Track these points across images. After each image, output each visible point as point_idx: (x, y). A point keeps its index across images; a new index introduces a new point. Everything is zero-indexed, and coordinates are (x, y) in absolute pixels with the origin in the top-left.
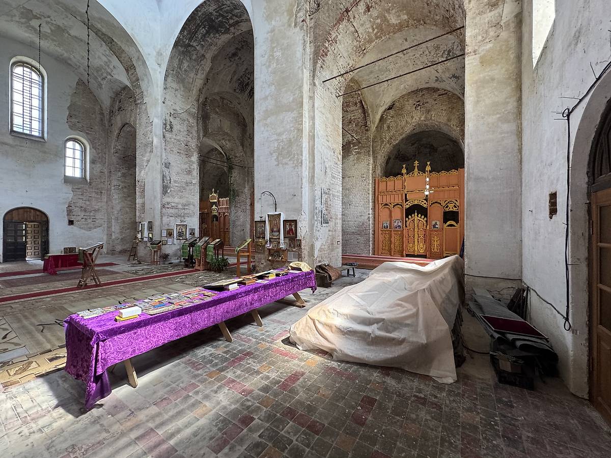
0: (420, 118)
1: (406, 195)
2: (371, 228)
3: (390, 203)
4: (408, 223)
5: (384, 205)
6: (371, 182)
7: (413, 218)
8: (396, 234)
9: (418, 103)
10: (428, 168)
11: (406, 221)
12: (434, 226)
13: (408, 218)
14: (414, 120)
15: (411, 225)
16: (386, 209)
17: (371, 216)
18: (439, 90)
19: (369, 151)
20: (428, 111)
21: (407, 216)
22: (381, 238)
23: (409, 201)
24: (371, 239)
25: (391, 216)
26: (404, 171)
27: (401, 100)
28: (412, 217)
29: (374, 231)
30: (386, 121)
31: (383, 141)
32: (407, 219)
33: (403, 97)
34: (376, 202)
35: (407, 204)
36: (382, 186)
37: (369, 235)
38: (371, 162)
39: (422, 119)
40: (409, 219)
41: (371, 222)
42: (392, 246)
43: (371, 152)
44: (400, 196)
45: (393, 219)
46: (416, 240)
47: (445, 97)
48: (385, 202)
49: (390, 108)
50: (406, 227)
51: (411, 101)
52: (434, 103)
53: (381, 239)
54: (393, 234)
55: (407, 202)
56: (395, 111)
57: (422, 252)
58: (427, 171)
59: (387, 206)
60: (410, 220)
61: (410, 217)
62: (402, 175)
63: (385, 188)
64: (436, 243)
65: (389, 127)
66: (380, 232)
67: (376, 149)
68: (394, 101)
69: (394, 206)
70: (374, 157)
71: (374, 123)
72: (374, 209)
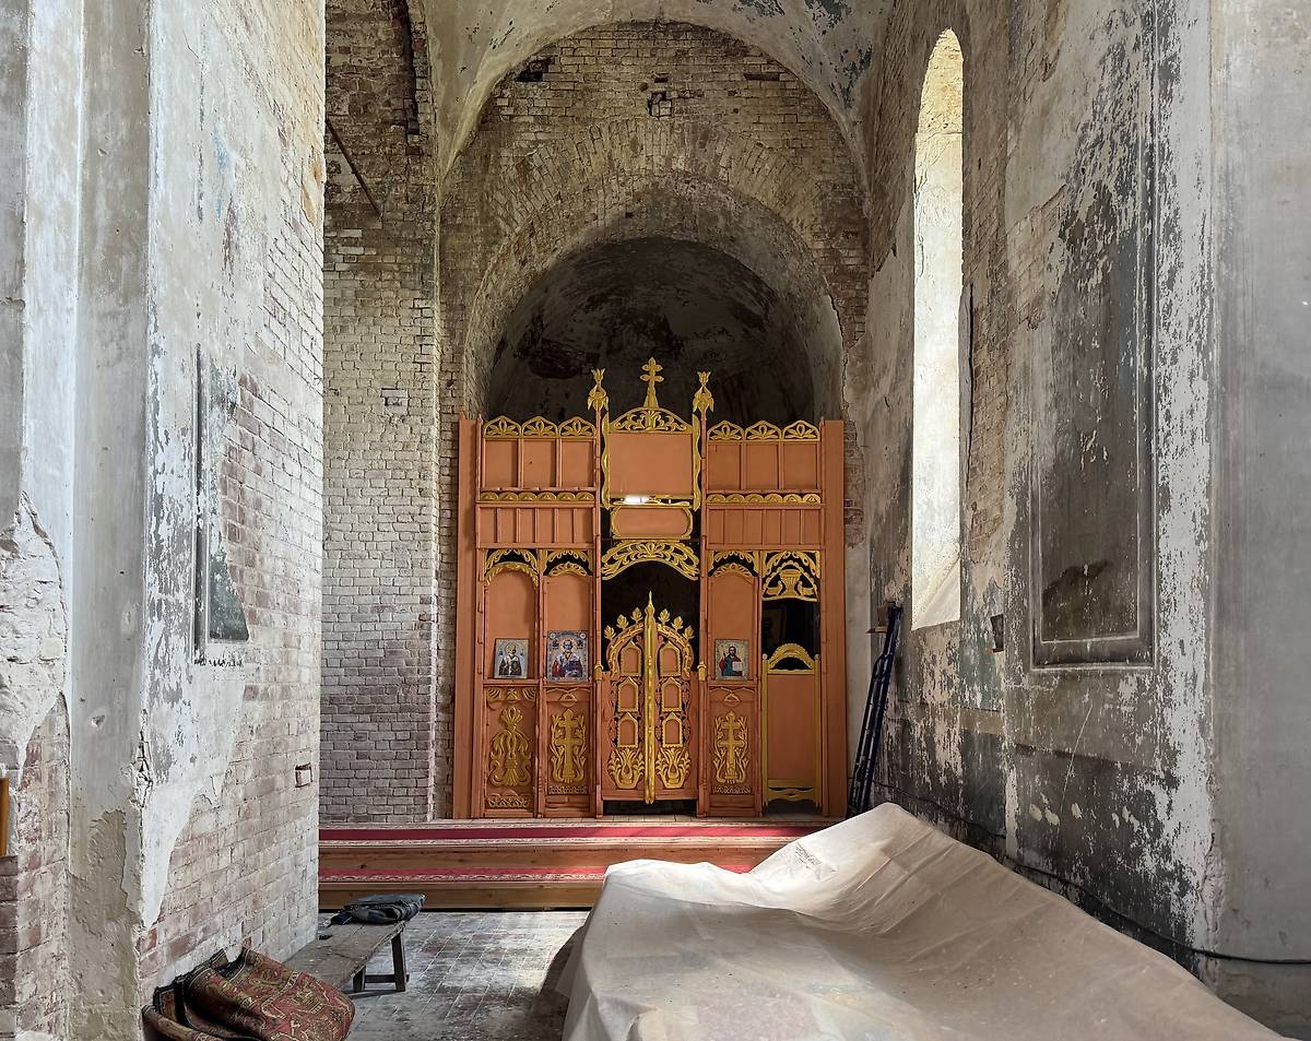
0: (669, 160)
1: (606, 515)
2: (433, 675)
3: (533, 551)
4: (614, 649)
5: (504, 558)
6: (435, 432)
7: (638, 628)
8: (558, 703)
9: (660, 88)
10: (703, 400)
11: (605, 643)
12: (726, 666)
13: (614, 625)
14: (642, 162)
15: (629, 659)
16: (509, 578)
17: (433, 609)
18: (745, 53)
19: (427, 268)
20: (704, 137)
21: (609, 619)
22: (486, 724)
23: (620, 547)
24: (433, 734)
25: (534, 612)
26: (598, 399)
27: (586, 49)
28: (631, 622)
29: (450, 691)
30: (511, 134)
31: (498, 233)
32: (610, 631)
33: (593, 33)
34: (462, 543)
35: (612, 561)
36: (494, 464)
37: (426, 712)
38: (437, 327)
39: (679, 164)
40: (618, 631)
41: (433, 645)
42: (541, 764)
43: (436, 274)
44: (579, 516)
45: (546, 626)
46: (650, 732)
47: (769, 90)
48: (505, 544)
49: (532, 73)
50: (607, 668)
51: (627, 71)
52: (727, 104)
53: (482, 730)
54: (544, 708)
55: (612, 552)
56: (558, 93)
57: (674, 785)
58: (698, 414)
59: (518, 565)
60: (622, 638)
61: (622, 621)
62: (590, 416)
63: (508, 476)
64: (731, 743)
65: (524, 167)
66: (482, 696)
67: (462, 264)
68: (551, 47)
69: (551, 566)
70: (448, 307)
71: (451, 127)
72: (449, 573)
